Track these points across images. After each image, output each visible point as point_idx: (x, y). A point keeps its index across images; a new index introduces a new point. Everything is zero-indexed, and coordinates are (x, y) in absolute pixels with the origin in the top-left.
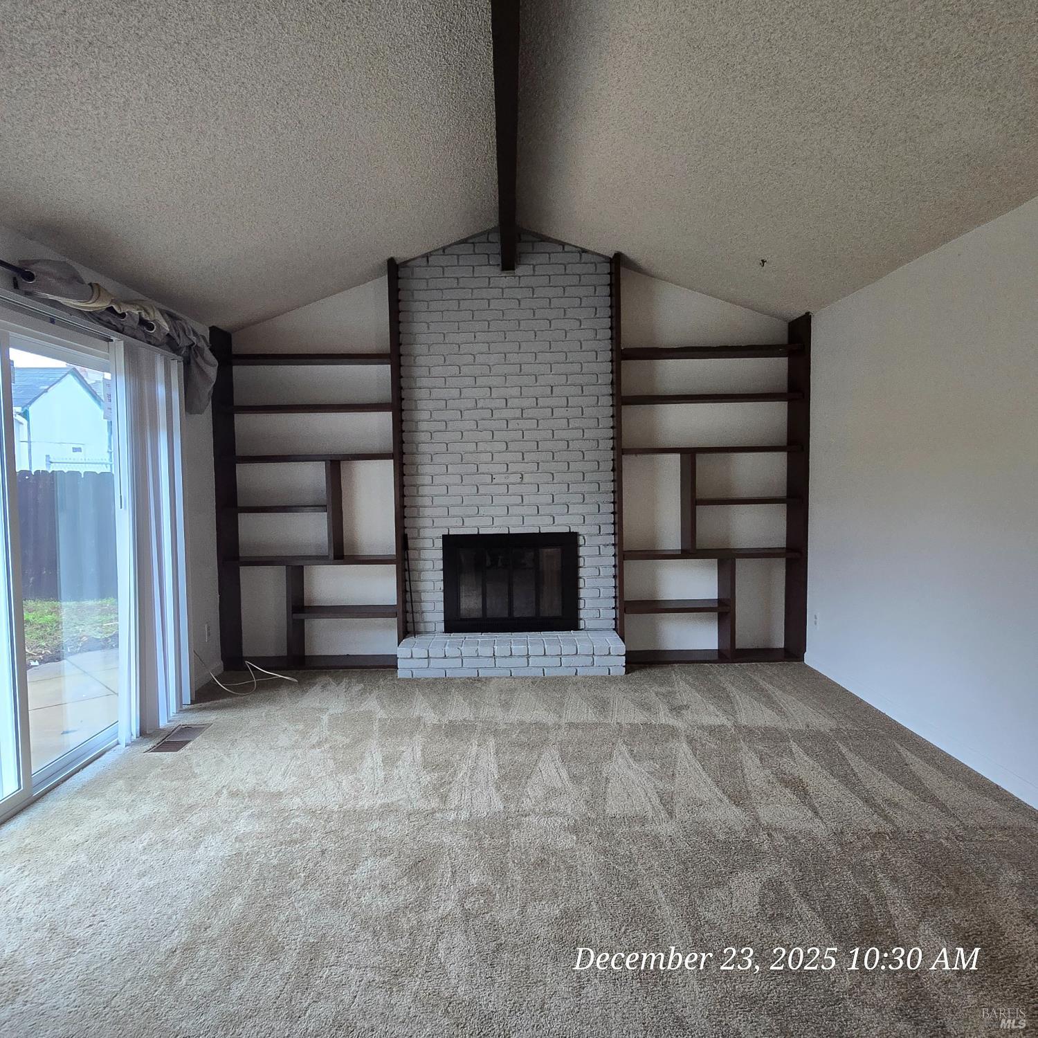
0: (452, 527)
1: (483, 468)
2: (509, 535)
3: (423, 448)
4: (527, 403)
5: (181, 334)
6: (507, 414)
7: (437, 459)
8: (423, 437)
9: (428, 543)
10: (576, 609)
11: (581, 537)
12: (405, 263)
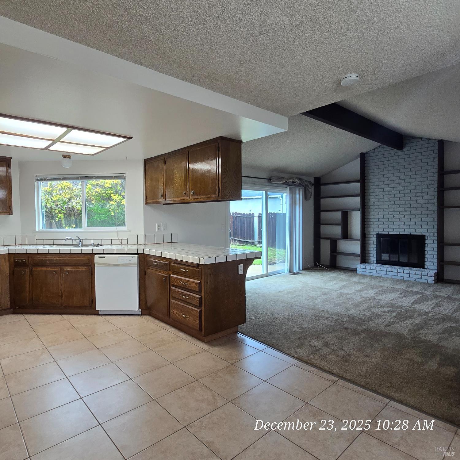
0: (380, 231)
1: (390, 213)
2: (399, 235)
3: (371, 207)
4: (406, 192)
5: (303, 183)
6: (399, 195)
7: (376, 210)
8: (371, 204)
9: (372, 236)
10: (424, 261)
11: (426, 237)
12: (367, 153)
